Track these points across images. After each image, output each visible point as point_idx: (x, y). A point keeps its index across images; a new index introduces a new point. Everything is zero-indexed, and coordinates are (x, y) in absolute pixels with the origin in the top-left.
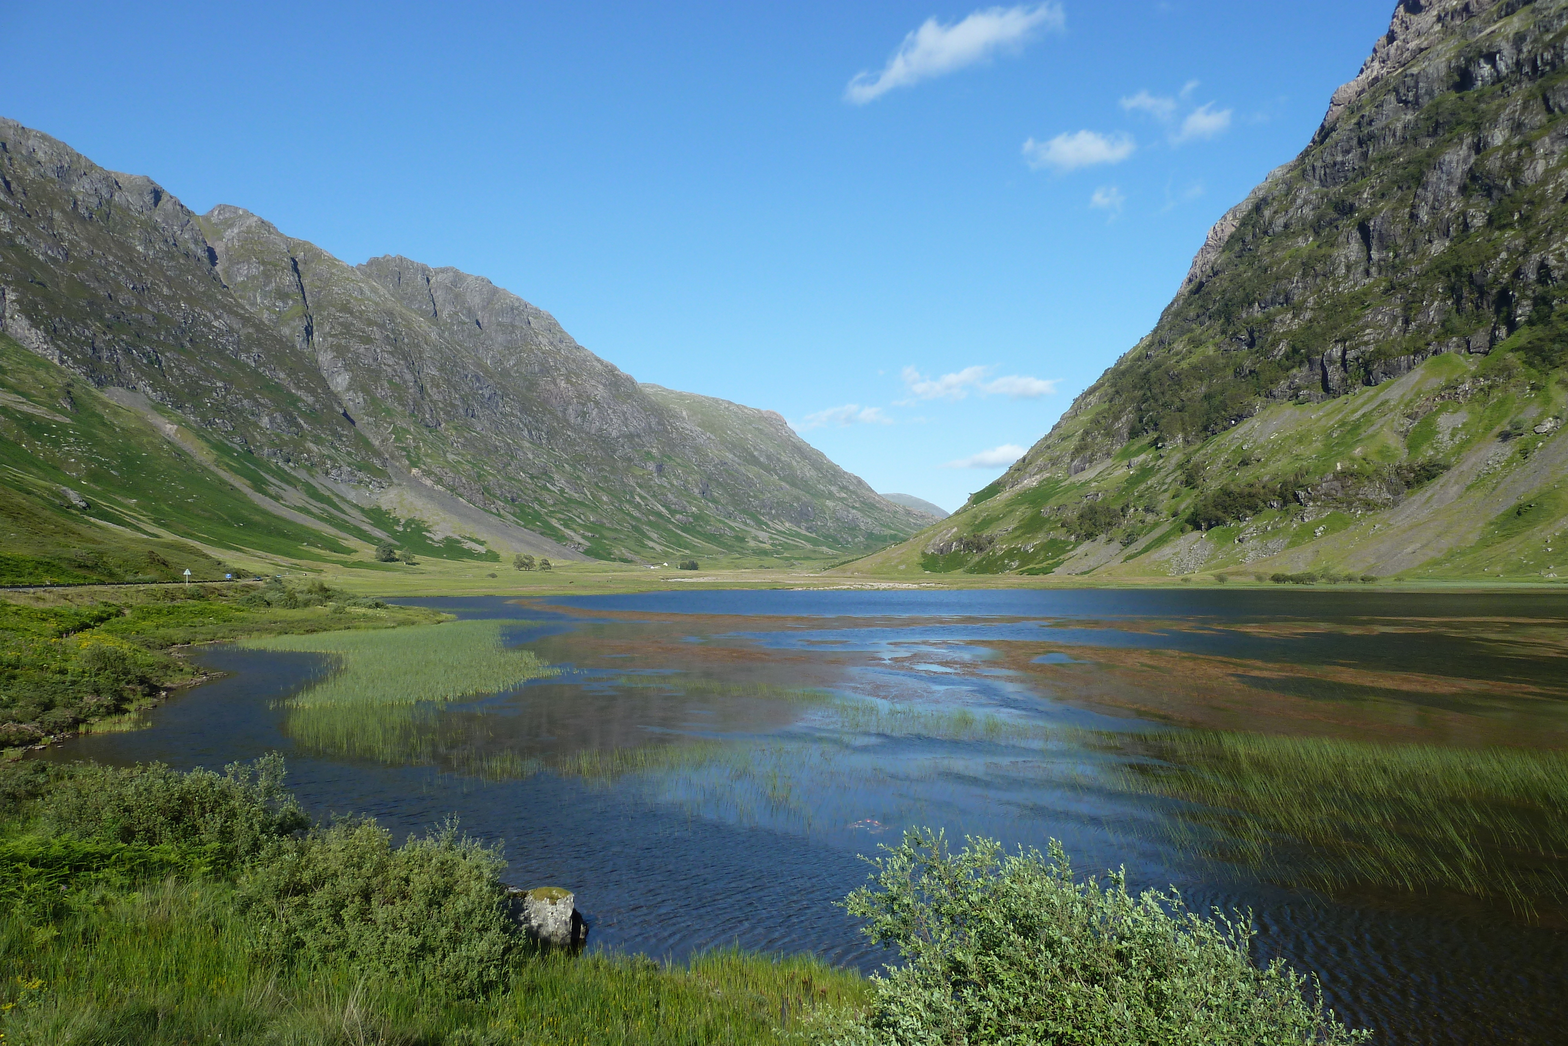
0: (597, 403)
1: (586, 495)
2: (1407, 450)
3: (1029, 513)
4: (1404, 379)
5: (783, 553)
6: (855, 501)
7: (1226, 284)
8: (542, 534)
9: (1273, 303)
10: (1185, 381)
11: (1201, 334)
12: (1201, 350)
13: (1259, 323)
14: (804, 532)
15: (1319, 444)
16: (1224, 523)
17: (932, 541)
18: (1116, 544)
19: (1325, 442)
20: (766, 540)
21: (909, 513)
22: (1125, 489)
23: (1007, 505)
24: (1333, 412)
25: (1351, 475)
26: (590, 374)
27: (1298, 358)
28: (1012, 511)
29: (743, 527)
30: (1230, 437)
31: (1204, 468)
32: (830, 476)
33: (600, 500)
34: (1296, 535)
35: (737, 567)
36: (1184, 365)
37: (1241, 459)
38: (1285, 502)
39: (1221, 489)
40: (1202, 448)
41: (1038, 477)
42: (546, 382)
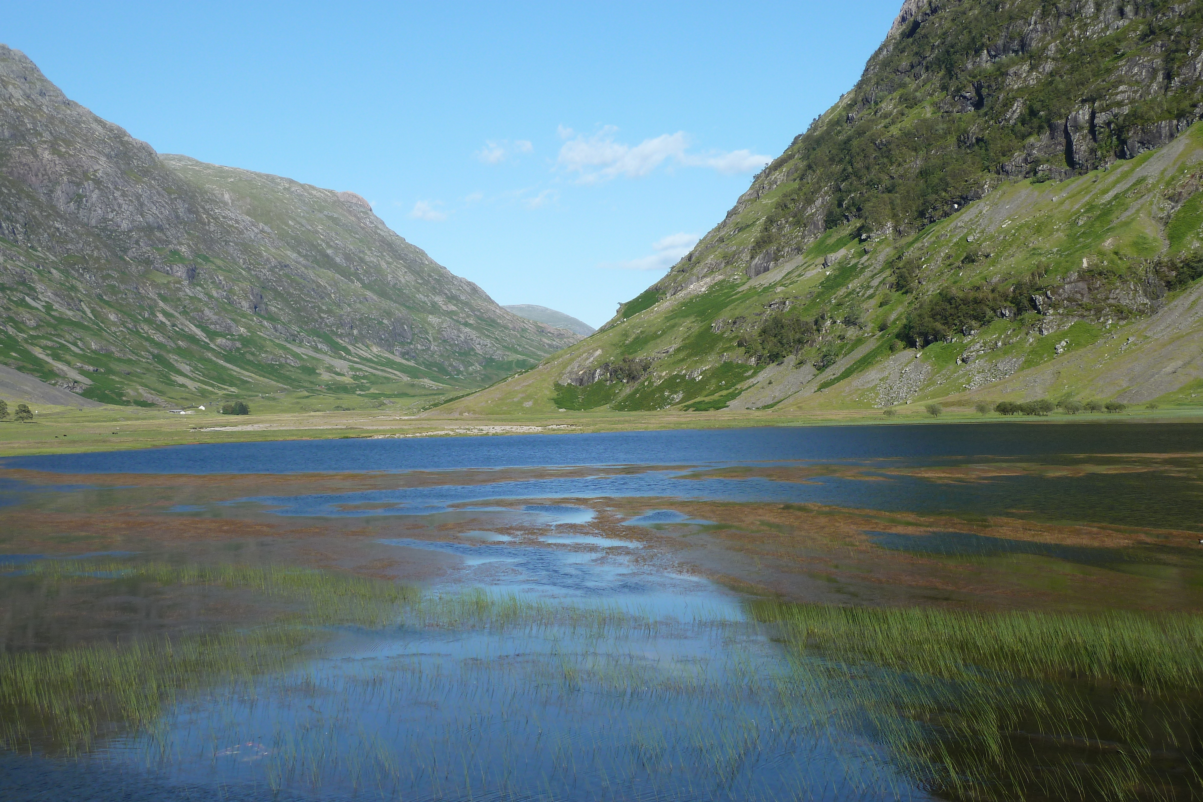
0: (98, 182)
1: (84, 313)
2: (1167, 242)
3: (696, 328)
4: (1165, 150)
5: (369, 389)
6: (468, 316)
7: (947, 24)
8: (19, 369)
9: (1006, 50)
10: (895, 152)
11: (916, 90)
12: (915, 111)
13: (988, 77)
14: (399, 360)
15: (1061, 234)
16: (944, 338)
17: (569, 368)
18: (808, 369)
19: (1068, 232)
20: (345, 371)
21: (541, 331)
22: (819, 295)
23: (668, 319)
24: (1079, 193)
25: (1100, 274)
26: (86, 141)
27: (1036, 122)
28: (673, 326)
29: (312, 353)
30: (952, 225)
31: (919, 267)
32: (433, 282)
33: (106, 320)
34: (1033, 352)
35: (304, 409)
36: (894, 130)
37: (965, 254)
38: (1020, 310)
39: (940, 293)
40: (916, 240)
41: (708, 280)
42: (22, 152)
